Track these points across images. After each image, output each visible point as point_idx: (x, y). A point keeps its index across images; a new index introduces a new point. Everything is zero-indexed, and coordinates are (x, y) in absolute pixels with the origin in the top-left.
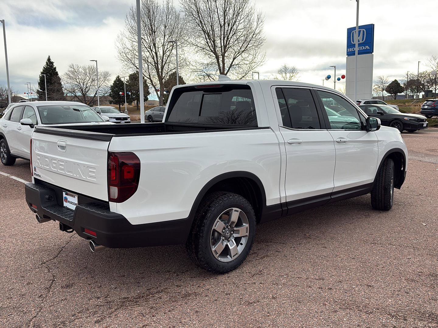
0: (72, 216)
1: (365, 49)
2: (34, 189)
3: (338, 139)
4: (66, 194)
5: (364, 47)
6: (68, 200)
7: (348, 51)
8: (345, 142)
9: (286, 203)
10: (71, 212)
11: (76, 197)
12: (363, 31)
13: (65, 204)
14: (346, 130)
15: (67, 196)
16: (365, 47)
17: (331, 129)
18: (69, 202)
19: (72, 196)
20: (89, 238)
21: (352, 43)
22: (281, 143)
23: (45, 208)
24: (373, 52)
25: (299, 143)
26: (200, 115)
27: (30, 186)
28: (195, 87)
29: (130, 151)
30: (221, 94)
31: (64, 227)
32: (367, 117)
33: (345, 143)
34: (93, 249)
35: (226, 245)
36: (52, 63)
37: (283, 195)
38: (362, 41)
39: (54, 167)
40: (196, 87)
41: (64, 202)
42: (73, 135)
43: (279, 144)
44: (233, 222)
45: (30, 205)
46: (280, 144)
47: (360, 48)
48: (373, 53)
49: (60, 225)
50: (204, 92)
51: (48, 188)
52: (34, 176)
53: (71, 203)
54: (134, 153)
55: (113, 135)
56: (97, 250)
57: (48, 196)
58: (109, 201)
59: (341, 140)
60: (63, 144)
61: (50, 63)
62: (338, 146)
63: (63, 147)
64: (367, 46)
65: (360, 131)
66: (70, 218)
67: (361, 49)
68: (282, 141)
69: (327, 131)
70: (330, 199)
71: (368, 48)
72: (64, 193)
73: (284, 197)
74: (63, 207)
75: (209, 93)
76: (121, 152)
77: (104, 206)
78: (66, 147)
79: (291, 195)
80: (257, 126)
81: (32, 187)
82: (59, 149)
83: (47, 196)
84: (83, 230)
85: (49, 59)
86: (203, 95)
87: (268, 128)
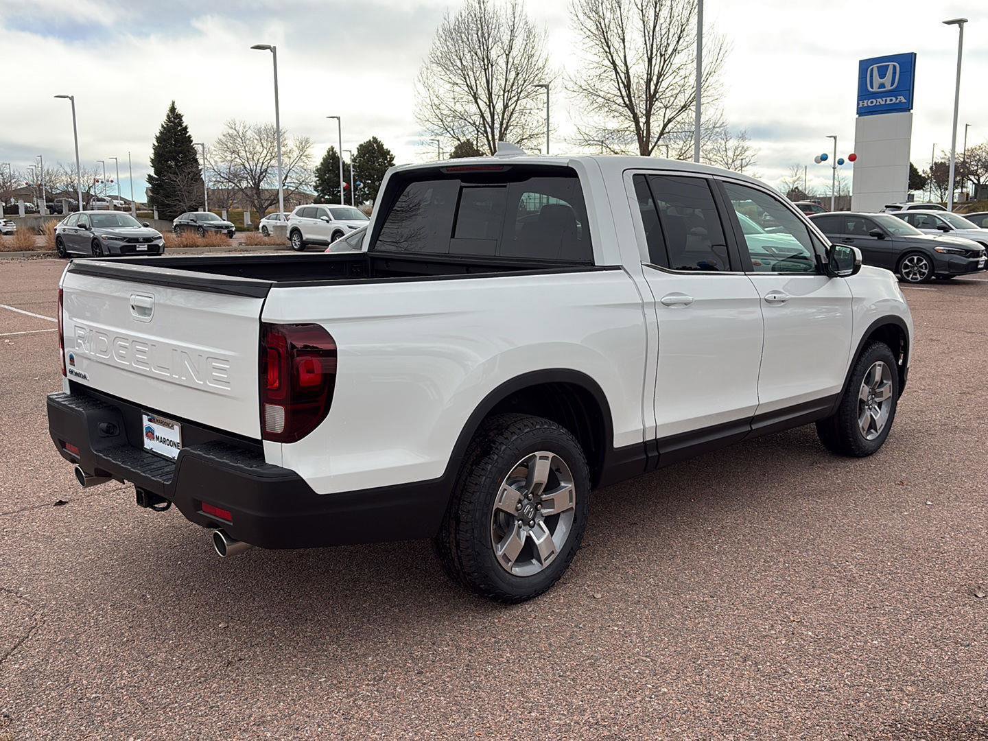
0: (168, 473)
1: (897, 102)
2: (72, 408)
3: (768, 294)
4: (150, 420)
5: (894, 99)
6: (155, 434)
7: (861, 106)
8: (783, 301)
9: (655, 441)
10: (164, 463)
11: (177, 428)
12: (894, 66)
13: (149, 444)
14: (781, 274)
15: (153, 425)
16: (897, 99)
17: (753, 271)
18: (158, 438)
19: (167, 425)
20: (211, 525)
21: (871, 89)
22: (646, 303)
23: (101, 452)
24: (912, 109)
25: (686, 304)
26: (453, 236)
27: (60, 400)
28: (441, 170)
29: (314, 320)
30: (505, 186)
31: (147, 498)
32: (829, 244)
33: (783, 304)
34: (223, 550)
35: (527, 537)
36: (179, 117)
37: (650, 423)
38: (892, 86)
39: (122, 357)
40: (444, 171)
41: (145, 439)
42: (170, 280)
43: (643, 307)
44: (538, 485)
45: (61, 444)
46: (645, 306)
47: (886, 100)
48: (912, 111)
49: (138, 493)
50: (463, 181)
51: (105, 405)
52: (70, 376)
53: (164, 441)
54: (323, 326)
55: (272, 284)
56: (232, 554)
57: (105, 425)
58: (262, 438)
59: (775, 297)
60: (146, 302)
61: (174, 117)
62: (769, 313)
63: (143, 310)
64: (902, 97)
65: (812, 277)
66: (165, 478)
67: (888, 102)
68: (648, 298)
69: (745, 275)
70: (749, 432)
71: (904, 101)
72: (145, 418)
73: (653, 427)
74: (143, 450)
75: (477, 185)
76: (291, 324)
77: (250, 449)
78: (151, 309)
79: (667, 422)
80: (593, 264)
81: (66, 403)
82: (135, 314)
83: (103, 425)
84: (198, 505)
85: (173, 109)
86: (461, 188)
87: (618, 268)
